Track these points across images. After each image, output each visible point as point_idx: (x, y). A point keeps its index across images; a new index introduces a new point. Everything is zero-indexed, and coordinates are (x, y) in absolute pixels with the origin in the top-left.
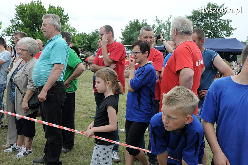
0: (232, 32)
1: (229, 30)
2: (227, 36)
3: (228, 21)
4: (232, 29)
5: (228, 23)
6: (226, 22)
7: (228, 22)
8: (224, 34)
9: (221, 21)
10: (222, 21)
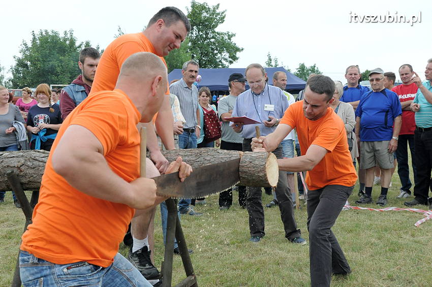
0: (238, 54)
1: (233, 51)
2: (231, 62)
3: (229, 35)
4: (238, 50)
5: (230, 39)
6: (226, 37)
7: (230, 37)
8: (225, 59)
9: (216, 35)
10: (218, 34)
